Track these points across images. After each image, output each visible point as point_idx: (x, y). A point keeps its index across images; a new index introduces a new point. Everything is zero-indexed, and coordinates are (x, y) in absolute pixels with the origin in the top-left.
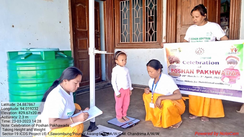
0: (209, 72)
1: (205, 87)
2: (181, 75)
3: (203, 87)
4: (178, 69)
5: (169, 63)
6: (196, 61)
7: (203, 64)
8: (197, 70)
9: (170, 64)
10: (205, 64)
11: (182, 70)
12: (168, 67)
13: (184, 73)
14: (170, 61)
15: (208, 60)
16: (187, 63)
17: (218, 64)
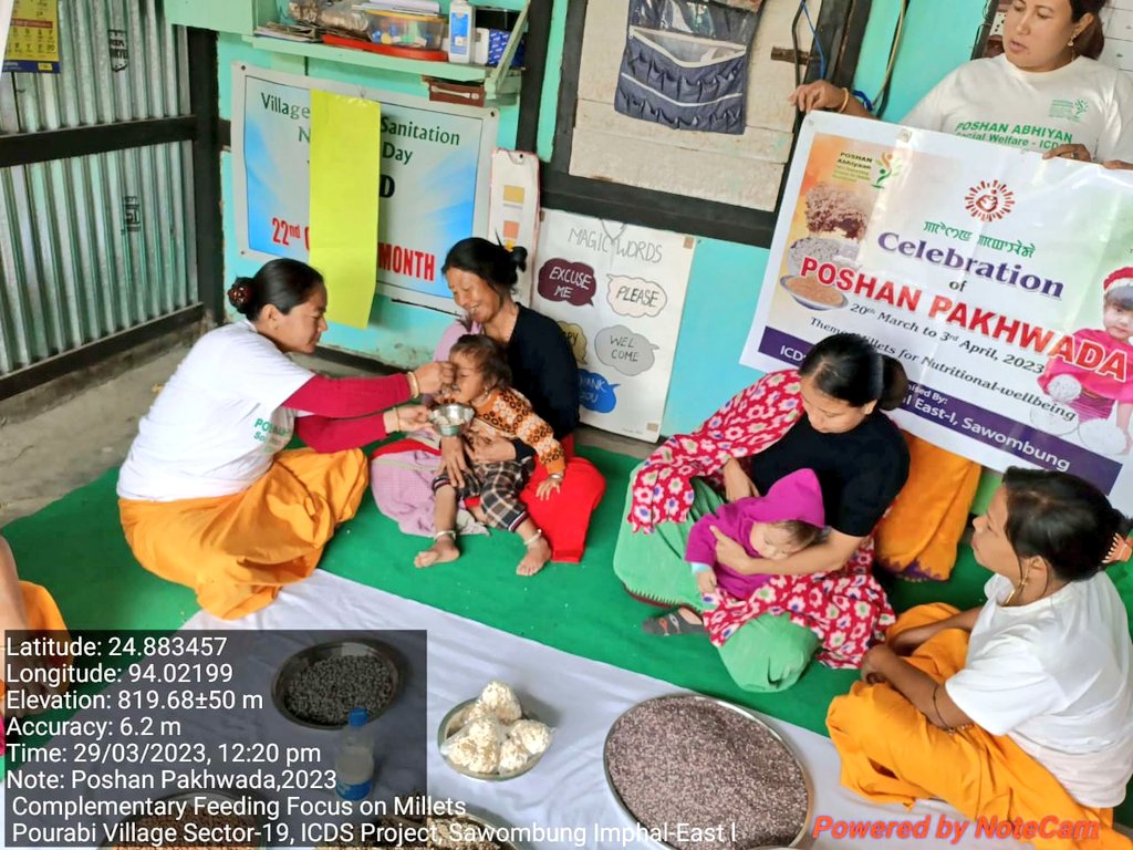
0: (992, 324)
1: (942, 395)
2: (844, 303)
3: (933, 391)
4: (841, 266)
5: (804, 222)
6: (951, 252)
7: (979, 272)
8: (938, 298)
9: (806, 233)
10: (989, 275)
11: (862, 277)
12: (792, 243)
13: (869, 295)
14: (818, 214)
15: (1012, 260)
16: (902, 247)
17: (1057, 293)
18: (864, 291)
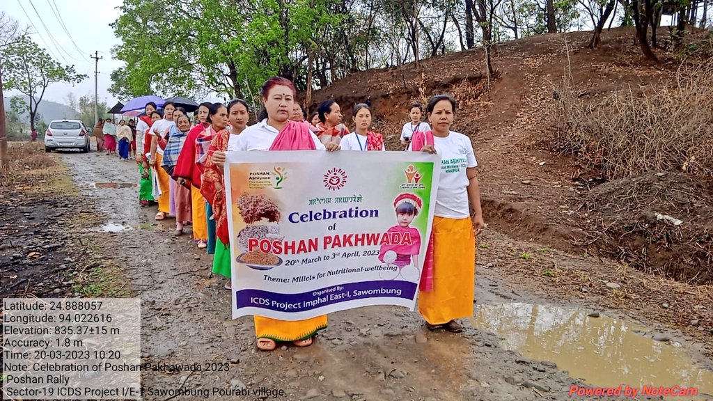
0: (353, 240)
1: (340, 286)
2: (281, 261)
3: (336, 286)
4: (273, 239)
5: (241, 219)
6: (325, 211)
7: (340, 217)
8: (325, 238)
9: (245, 225)
10: (345, 216)
11: (286, 243)
12: (237, 234)
13: (293, 253)
14: (248, 211)
15: (353, 205)
16: (302, 219)
17: (377, 215)
18: (290, 251)
